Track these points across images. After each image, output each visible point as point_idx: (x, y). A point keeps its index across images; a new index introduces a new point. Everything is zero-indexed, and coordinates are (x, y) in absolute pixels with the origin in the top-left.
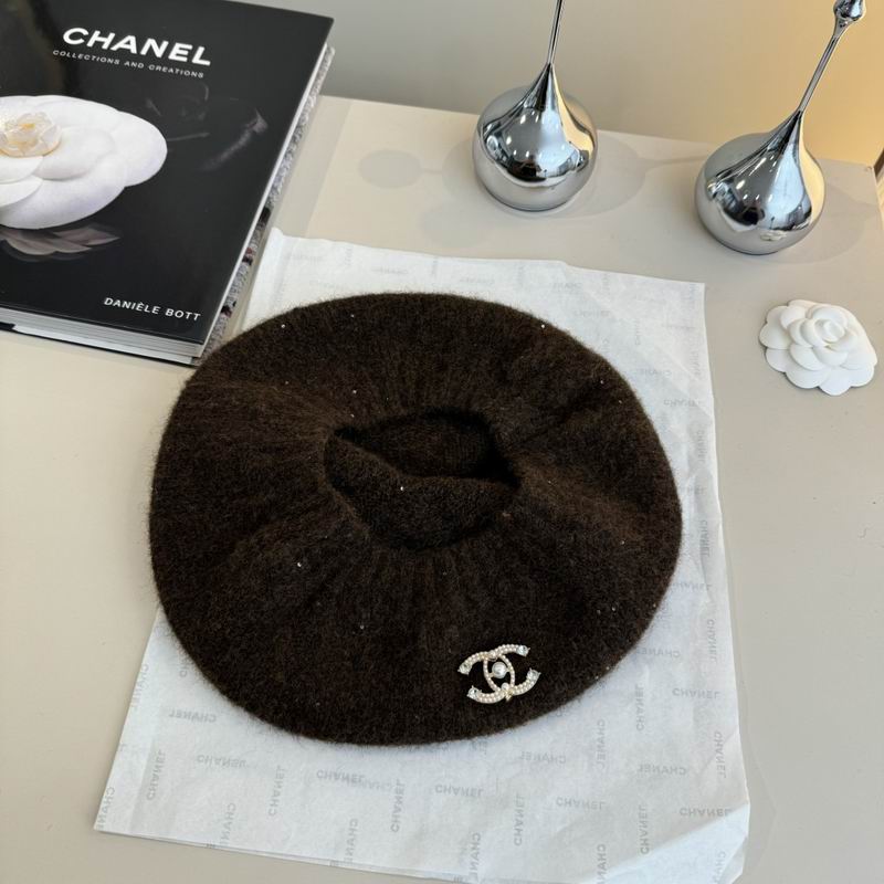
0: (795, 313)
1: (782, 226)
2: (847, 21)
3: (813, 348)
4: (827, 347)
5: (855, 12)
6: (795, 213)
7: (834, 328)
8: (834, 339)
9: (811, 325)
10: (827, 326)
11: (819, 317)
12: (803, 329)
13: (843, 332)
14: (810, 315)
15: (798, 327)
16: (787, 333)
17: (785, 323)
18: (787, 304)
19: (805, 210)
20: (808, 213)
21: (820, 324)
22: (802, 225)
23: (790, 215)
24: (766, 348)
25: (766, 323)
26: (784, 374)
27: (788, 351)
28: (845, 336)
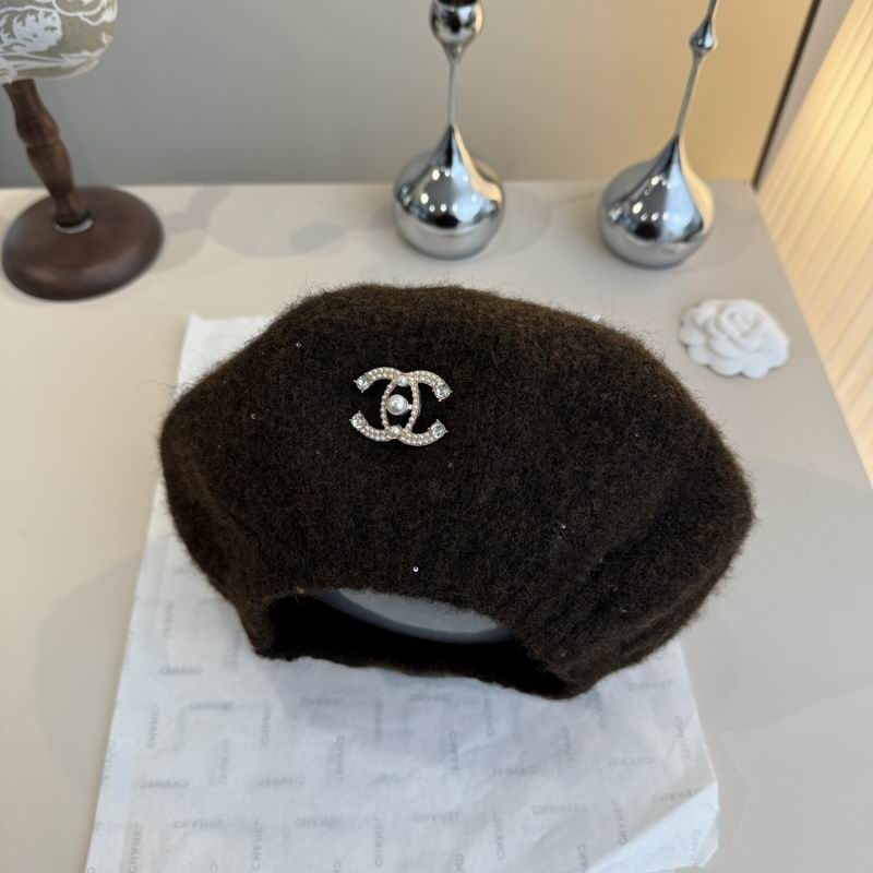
0: (707, 311)
2: (703, 51)
3: (731, 339)
5: (708, 43)
7: (745, 319)
8: (746, 327)
9: (724, 319)
10: (738, 318)
11: (729, 311)
12: (717, 323)
13: (753, 321)
14: (721, 310)
15: (712, 323)
16: (704, 329)
17: (700, 322)
18: (698, 305)
19: (697, 222)
20: (701, 226)
21: (732, 316)
24: (686, 347)
25: (682, 324)
26: (708, 367)
27: (708, 346)
28: (756, 324)
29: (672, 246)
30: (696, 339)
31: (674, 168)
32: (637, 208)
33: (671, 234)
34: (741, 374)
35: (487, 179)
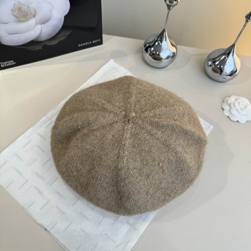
0: (232, 100)
1: (229, 74)
2: (249, 20)
3: (237, 110)
4: (241, 110)
6: (232, 71)
7: (243, 105)
8: (242, 107)
9: (236, 103)
10: (241, 104)
11: (238, 101)
12: (234, 104)
13: (245, 106)
14: (236, 100)
15: (232, 104)
16: (229, 105)
17: (229, 102)
18: (229, 97)
19: (235, 70)
20: (236, 71)
21: (239, 103)
22: (234, 74)
23: (231, 72)
24: (223, 109)
25: (223, 102)
26: (228, 117)
27: (230, 111)
28: (246, 107)
29: (225, 77)
30: (226, 108)
31: (231, 54)
32: (217, 63)
33: (226, 73)
34: (238, 121)
35: (173, 45)
